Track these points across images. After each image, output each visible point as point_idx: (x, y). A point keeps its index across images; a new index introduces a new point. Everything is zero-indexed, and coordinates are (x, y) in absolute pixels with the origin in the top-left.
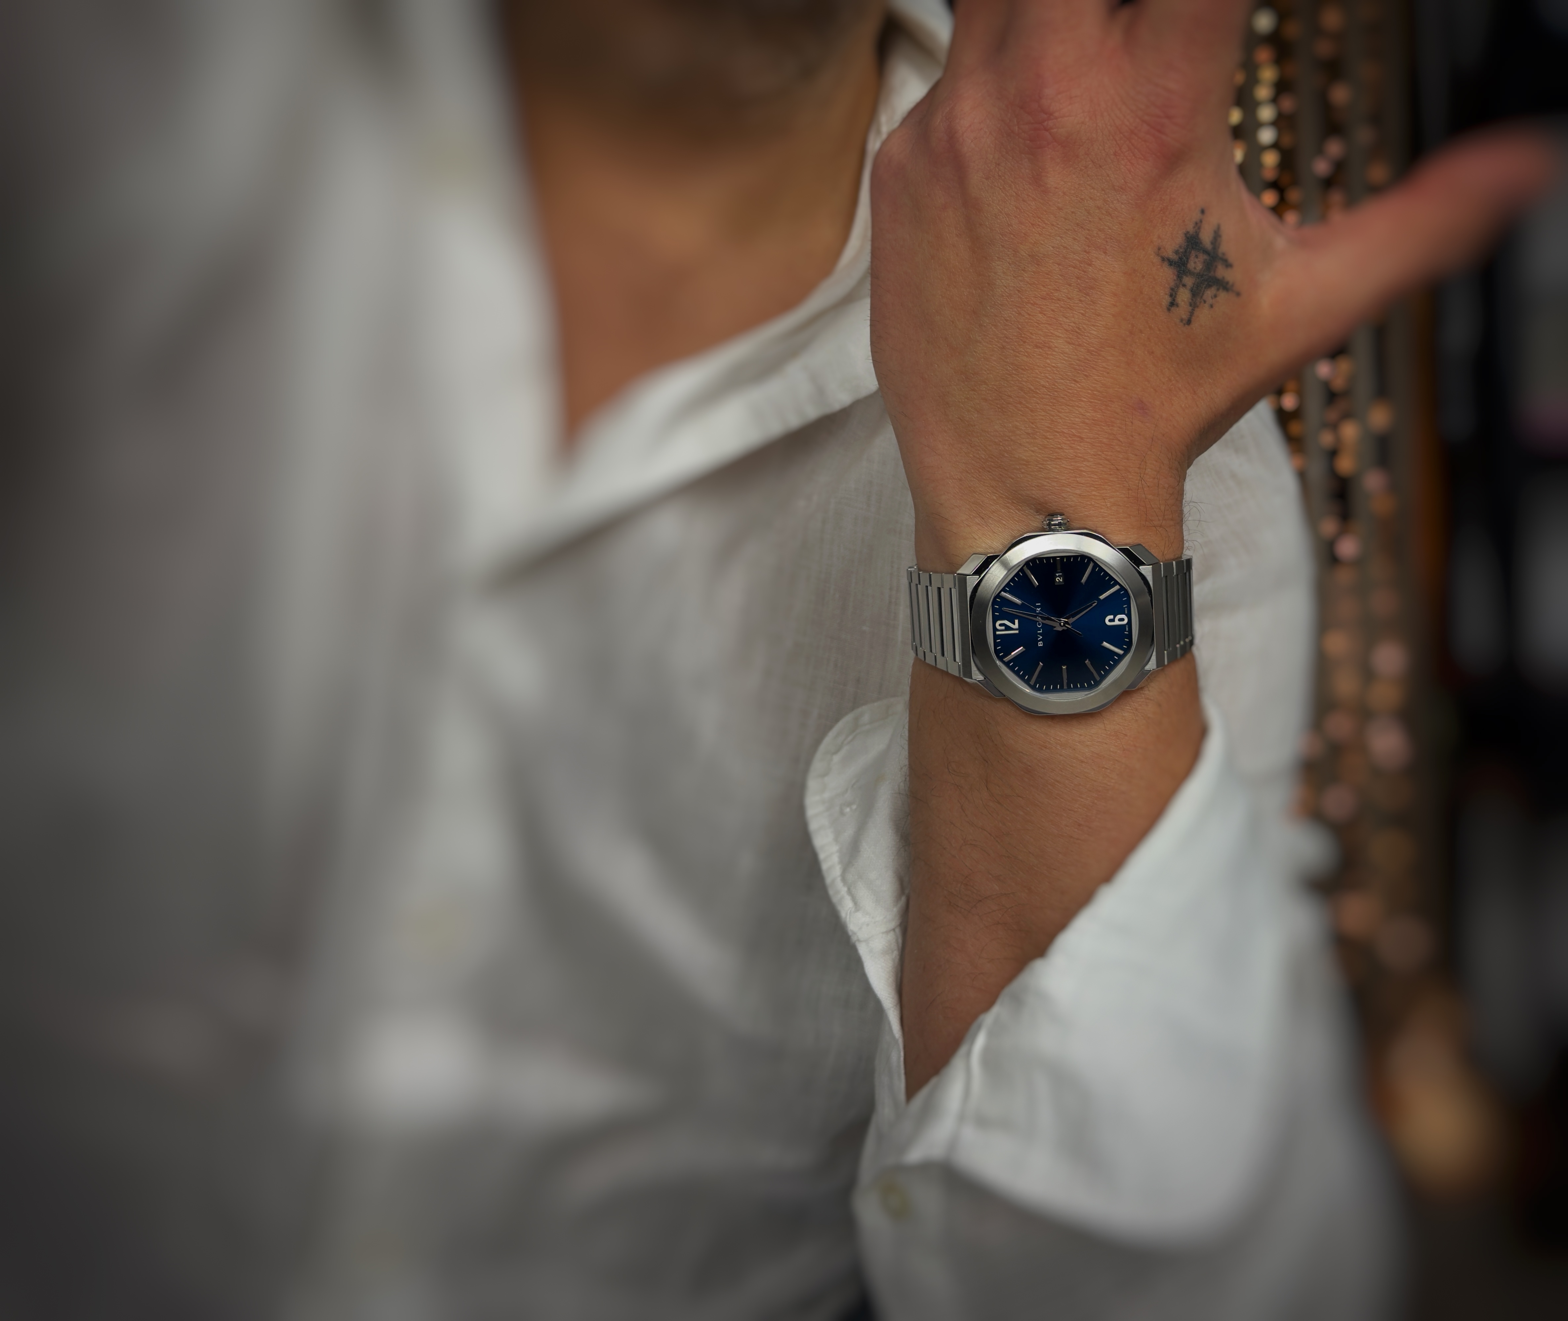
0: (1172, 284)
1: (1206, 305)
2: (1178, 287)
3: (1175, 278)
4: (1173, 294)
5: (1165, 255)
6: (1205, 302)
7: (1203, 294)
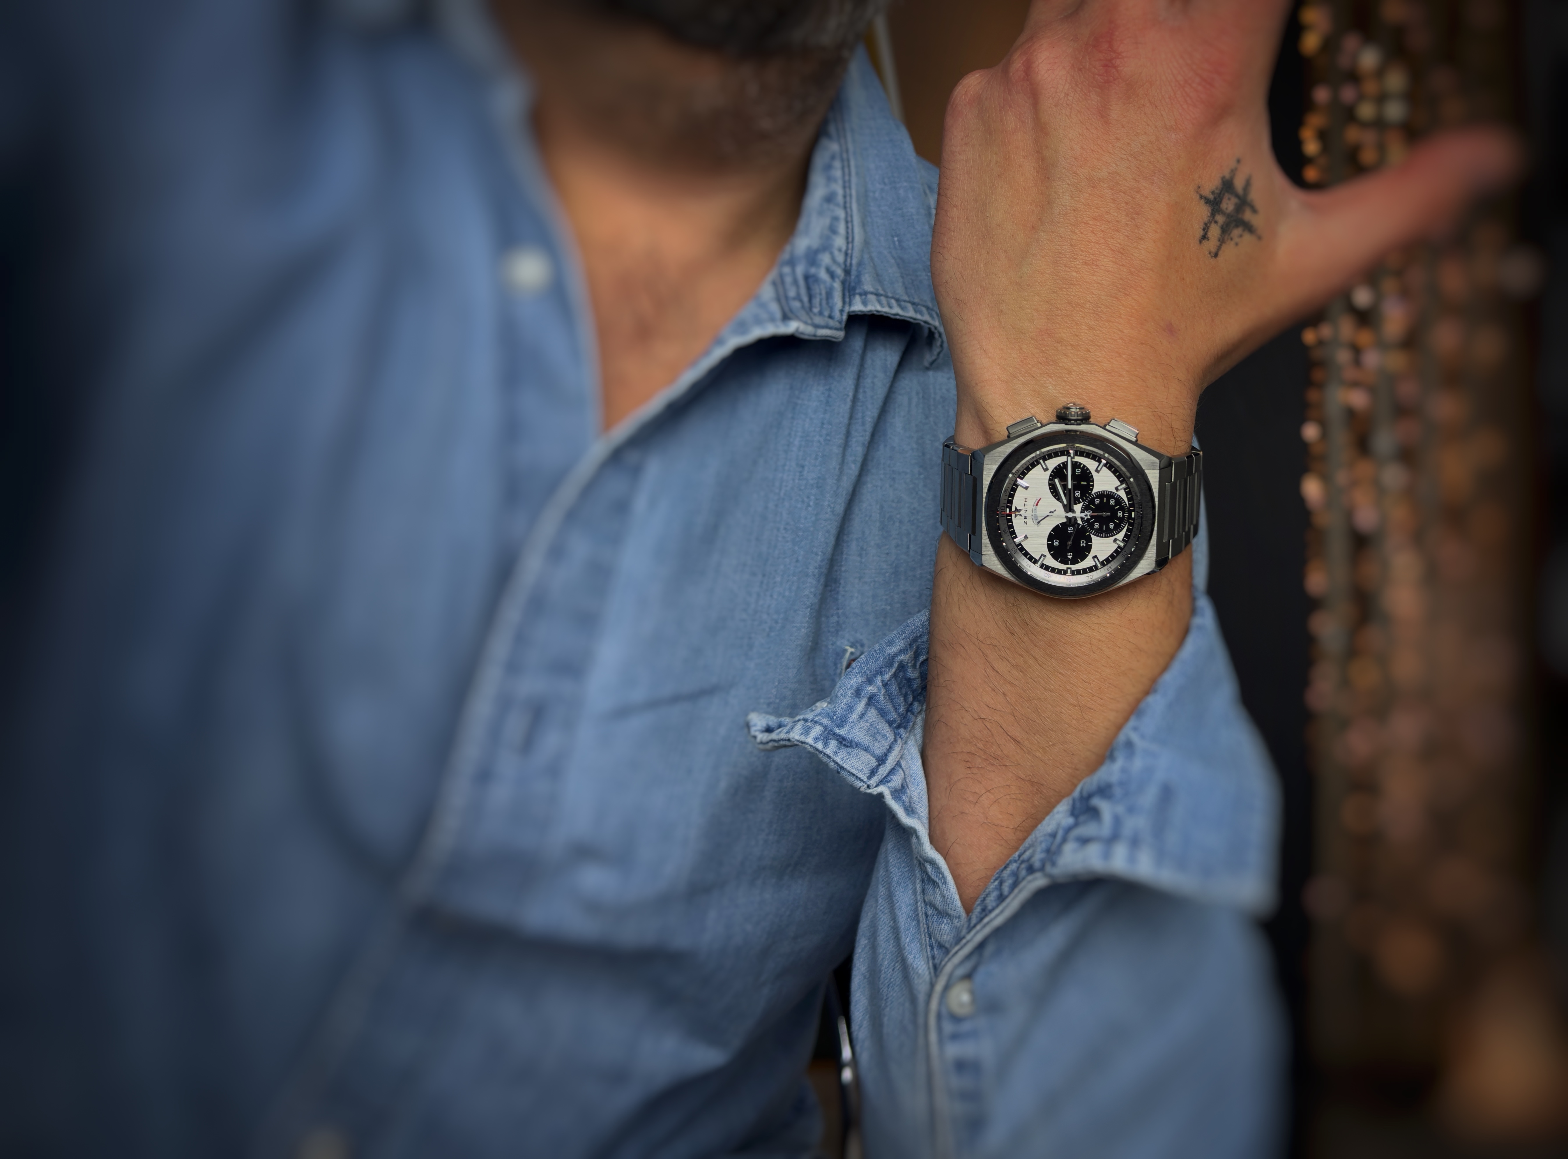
0: (1206, 219)
1: (1232, 243)
2: (1211, 223)
3: (1209, 214)
4: (1206, 229)
5: (1202, 193)
6: (1232, 239)
7: (1231, 232)
